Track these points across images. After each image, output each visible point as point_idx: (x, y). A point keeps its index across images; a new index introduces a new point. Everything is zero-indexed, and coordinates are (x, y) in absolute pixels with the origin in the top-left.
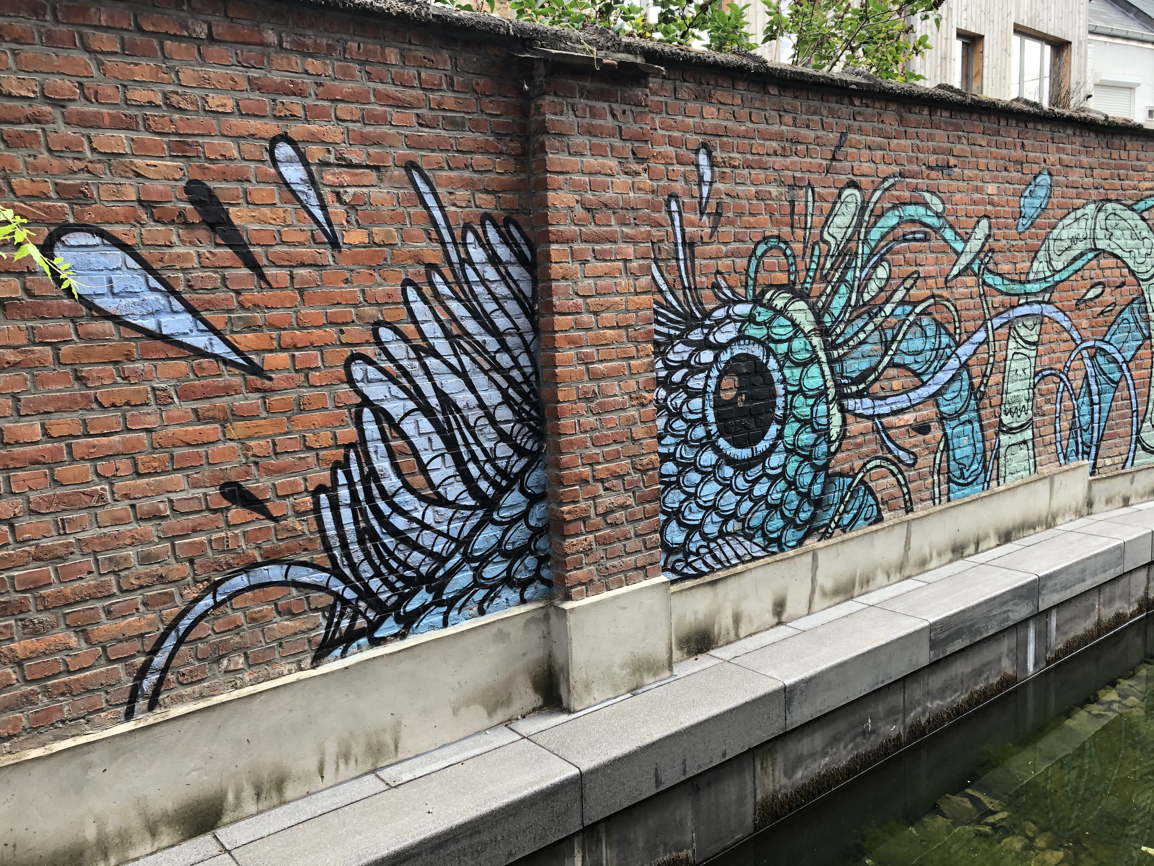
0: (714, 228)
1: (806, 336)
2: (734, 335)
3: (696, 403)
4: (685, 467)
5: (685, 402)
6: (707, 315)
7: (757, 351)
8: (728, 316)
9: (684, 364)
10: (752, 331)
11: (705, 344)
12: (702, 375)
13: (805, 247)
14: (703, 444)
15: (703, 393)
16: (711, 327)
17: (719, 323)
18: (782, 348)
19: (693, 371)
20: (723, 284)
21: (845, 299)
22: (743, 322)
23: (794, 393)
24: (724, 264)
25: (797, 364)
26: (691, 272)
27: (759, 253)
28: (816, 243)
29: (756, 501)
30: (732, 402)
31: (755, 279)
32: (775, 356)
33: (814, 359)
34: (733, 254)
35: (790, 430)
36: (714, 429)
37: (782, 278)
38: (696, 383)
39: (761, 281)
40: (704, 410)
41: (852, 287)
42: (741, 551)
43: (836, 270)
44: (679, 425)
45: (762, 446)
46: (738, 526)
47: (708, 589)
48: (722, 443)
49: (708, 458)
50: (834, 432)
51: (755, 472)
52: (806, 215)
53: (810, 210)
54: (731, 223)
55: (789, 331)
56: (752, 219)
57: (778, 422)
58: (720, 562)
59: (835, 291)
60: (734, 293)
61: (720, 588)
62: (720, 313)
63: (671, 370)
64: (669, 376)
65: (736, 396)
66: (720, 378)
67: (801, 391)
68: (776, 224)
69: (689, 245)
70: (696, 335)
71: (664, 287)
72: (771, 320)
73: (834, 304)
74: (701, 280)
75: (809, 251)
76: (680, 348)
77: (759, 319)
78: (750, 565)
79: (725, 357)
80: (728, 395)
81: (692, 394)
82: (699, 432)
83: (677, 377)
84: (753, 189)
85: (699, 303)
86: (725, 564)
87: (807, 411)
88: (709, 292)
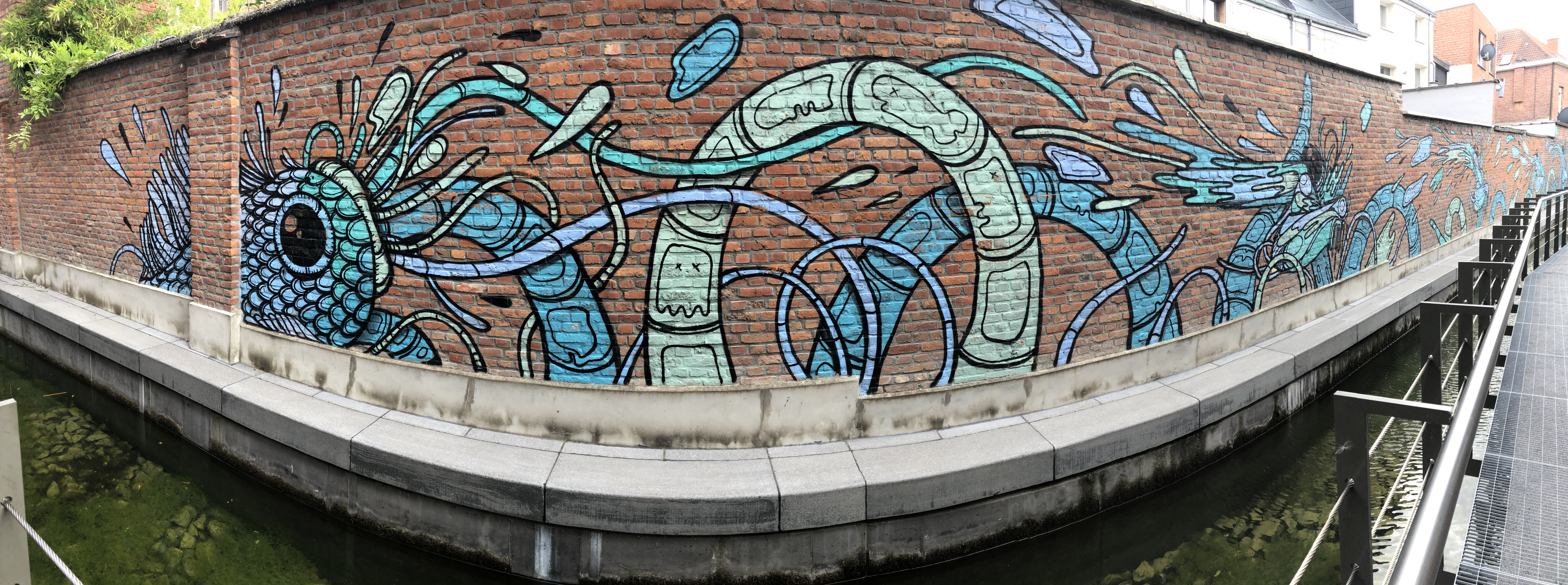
0: (282, 119)
1: (352, 197)
2: (295, 190)
3: (269, 229)
4: (263, 265)
5: (264, 227)
6: (277, 175)
7: (312, 204)
8: (290, 178)
9: (263, 204)
10: (307, 189)
11: (275, 194)
12: (274, 213)
13: (352, 129)
14: (276, 255)
15: (273, 224)
16: (279, 184)
17: (285, 181)
18: (330, 204)
19: (270, 209)
20: (287, 156)
21: (392, 171)
22: (301, 183)
23: (342, 239)
24: (288, 143)
25: (344, 218)
26: (268, 148)
27: (314, 134)
28: (363, 124)
29: (309, 303)
30: (293, 234)
31: (309, 154)
32: (325, 209)
33: (360, 216)
34: (294, 136)
35: (338, 265)
36: (280, 248)
37: (332, 153)
38: (270, 216)
39: (314, 154)
40: (274, 234)
41: (401, 161)
42: (298, 330)
43: (383, 146)
44: (260, 239)
45: (313, 269)
46: (295, 313)
47: (269, 338)
48: (285, 257)
49: (276, 264)
50: (380, 278)
51: (309, 284)
52: (353, 102)
53: (357, 98)
54: (294, 115)
55: (338, 192)
56: (307, 111)
57: (327, 256)
58: (282, 328)
59: (380, 164)
60: (294, 162)
61: (277, 341)
62: (285, 175)
63: (257, 207)
64: (255, 210)
65: (296, 231)
66: (285, 217)
67: (347, 238)
68: (327, 112)
69: (268, 131)
70: (271, 188)
71: (253, 158)
72: (321, 183)
73: (378, 175)
74: (275, 154)
75: (355, 132)
76: (261, 194)
77: (312, 181)
78: (301, 340)
79: (288, 204)
80: (290, 229)
81: (268, 223)
82: (271, 247)
83: (259, 211)
84: (308, 89)
85: (272, 169)
86: (287, 332)
87: (354, 255)
88: (279, 161)
